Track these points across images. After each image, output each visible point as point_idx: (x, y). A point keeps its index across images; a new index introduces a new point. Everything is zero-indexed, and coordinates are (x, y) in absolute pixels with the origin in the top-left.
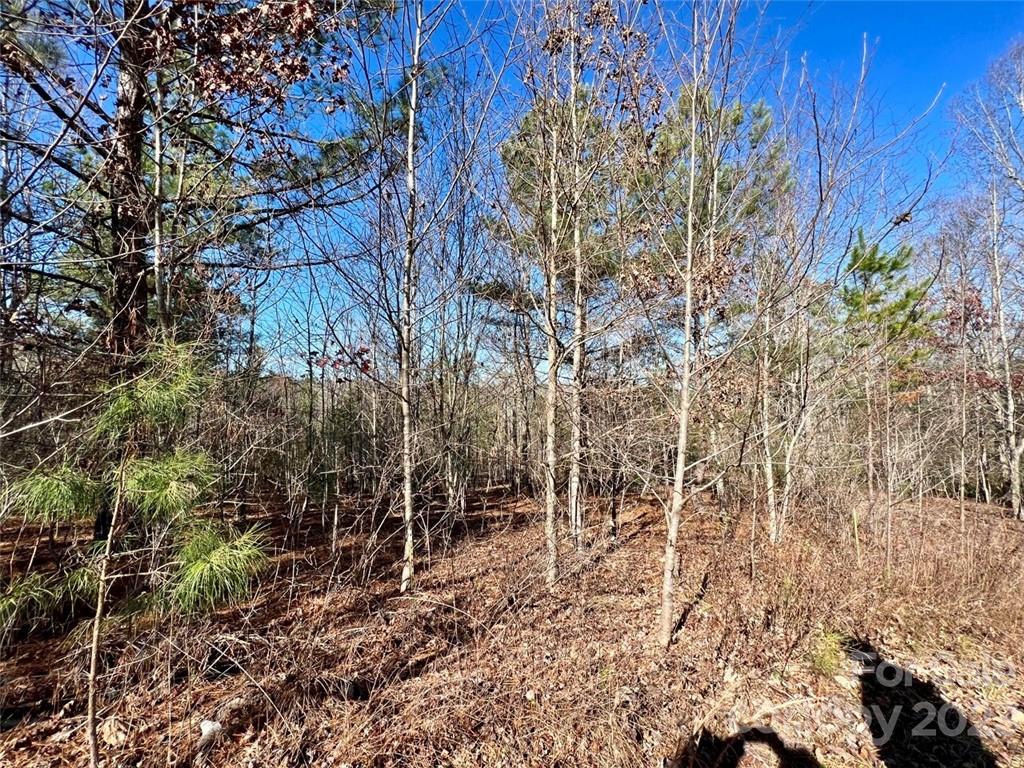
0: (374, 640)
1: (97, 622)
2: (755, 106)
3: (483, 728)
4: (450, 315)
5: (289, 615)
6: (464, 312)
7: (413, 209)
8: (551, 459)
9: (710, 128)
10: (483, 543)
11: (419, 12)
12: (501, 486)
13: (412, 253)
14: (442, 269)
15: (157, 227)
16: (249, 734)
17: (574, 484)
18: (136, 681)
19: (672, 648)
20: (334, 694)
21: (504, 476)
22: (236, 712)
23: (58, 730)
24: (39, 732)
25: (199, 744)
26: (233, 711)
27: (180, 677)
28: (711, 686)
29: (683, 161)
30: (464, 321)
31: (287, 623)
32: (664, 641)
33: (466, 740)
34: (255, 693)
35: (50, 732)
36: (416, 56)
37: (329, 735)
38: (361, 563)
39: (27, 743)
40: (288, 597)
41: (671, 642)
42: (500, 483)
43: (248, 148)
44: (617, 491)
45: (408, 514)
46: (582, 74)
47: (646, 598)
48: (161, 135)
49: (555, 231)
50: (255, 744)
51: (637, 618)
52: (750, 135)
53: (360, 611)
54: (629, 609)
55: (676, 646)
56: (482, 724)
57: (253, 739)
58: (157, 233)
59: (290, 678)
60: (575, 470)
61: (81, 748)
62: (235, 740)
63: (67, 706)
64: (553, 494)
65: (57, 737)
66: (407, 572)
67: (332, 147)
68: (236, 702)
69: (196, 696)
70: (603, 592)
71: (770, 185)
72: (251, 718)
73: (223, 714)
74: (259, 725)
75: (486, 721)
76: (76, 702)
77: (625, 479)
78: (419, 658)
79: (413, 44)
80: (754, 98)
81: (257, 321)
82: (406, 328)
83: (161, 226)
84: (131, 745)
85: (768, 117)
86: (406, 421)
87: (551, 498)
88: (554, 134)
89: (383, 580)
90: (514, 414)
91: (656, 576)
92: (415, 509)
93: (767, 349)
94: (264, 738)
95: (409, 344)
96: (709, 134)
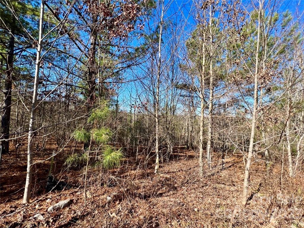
0: (148, 185)
1: (87, 167)
2: (284, 13)
3: (181, 216)
4: (169, 93)
5: (126, 174)
6: (173, 93)
7: (160, 63)
8: (201, 138)
9: (264, 24)
10: (178, 162)
11: (163, 6)
12: (183, 146)
13: (159, 75)
14: (167, 80)
15: (98, 73)
16: (118, 202)
17: (209, 147)
18: (93, 184)
19: (247, 206)
20: (138, 197)
21: (184, 143)
22: (115, 196)
23: (78, 192)
24: (74, 192)
25: (107, 202)
26: (114, 195)
27: (102, 184)
28: (265, 222)
29: (252, 37)
30: (173, 95)
31: (126, 176)
32: (244, 203)
33: (176, 218)
34: (119, 192)
35: (76, 192)
36: (162, 19)
37: (138, 207)
38: (144, 163)
39: (72, 193)
40: (126, 169)
41: (247, 204)
42: (183, 145)
43: (118, 51)
44: (224, 151)
45: (157, 151)
46: (214, 14)
47: (236, 188)
48: (100, 50)
49: (204, 66)
50: (120, 205)
51: (232, 193)
52: (281, 24)
53: (144, 176)
54: (229, 190)
55: (249, 205)
56: (180, 215)
57: (119, 204)
58: (99, 75)
59: (128, 190)
60: (209, 142)
61: (83, 197)
62: (115, 203)
63: (79, 187)
64: (202, 149)
65: (78, 193)
66: (156, 167)
67: (138, 49)
68: (115, 194)
69: (106, 190)
70: (219, 183)
71: (291, 41)
72: (118, 198)
73: (112, 196)
74: (120, 201)
75: (182, 214)
76: (81, 186)
77: (227, 147)
78: (160, 192)
79: (161, 16)
80: (284, 10)
81: (119, 97)
82: (158, 97)
83: (99, 73)
84: (92, 199)
85: (290, 16)
86: (157, 124)
87: (201, 150)
88: (204, 35)
89: (149, 169)
90: (188, 124)
91: (239, 181)
92: (159, 150)
93: (289, 103)
94: (122, 204)
95: (158, 102)
96: (263, 26)
